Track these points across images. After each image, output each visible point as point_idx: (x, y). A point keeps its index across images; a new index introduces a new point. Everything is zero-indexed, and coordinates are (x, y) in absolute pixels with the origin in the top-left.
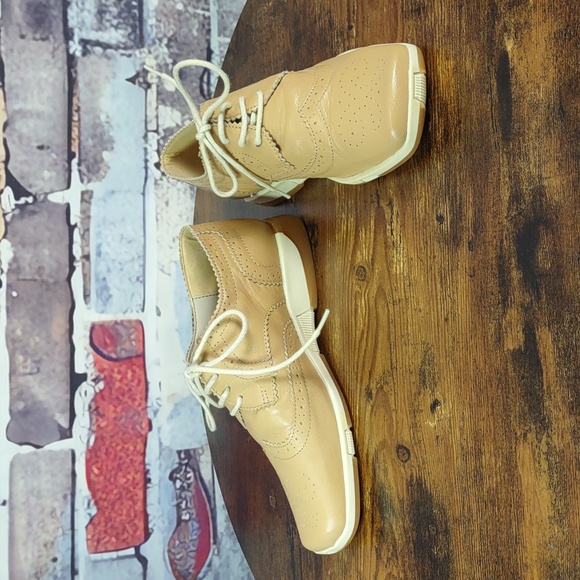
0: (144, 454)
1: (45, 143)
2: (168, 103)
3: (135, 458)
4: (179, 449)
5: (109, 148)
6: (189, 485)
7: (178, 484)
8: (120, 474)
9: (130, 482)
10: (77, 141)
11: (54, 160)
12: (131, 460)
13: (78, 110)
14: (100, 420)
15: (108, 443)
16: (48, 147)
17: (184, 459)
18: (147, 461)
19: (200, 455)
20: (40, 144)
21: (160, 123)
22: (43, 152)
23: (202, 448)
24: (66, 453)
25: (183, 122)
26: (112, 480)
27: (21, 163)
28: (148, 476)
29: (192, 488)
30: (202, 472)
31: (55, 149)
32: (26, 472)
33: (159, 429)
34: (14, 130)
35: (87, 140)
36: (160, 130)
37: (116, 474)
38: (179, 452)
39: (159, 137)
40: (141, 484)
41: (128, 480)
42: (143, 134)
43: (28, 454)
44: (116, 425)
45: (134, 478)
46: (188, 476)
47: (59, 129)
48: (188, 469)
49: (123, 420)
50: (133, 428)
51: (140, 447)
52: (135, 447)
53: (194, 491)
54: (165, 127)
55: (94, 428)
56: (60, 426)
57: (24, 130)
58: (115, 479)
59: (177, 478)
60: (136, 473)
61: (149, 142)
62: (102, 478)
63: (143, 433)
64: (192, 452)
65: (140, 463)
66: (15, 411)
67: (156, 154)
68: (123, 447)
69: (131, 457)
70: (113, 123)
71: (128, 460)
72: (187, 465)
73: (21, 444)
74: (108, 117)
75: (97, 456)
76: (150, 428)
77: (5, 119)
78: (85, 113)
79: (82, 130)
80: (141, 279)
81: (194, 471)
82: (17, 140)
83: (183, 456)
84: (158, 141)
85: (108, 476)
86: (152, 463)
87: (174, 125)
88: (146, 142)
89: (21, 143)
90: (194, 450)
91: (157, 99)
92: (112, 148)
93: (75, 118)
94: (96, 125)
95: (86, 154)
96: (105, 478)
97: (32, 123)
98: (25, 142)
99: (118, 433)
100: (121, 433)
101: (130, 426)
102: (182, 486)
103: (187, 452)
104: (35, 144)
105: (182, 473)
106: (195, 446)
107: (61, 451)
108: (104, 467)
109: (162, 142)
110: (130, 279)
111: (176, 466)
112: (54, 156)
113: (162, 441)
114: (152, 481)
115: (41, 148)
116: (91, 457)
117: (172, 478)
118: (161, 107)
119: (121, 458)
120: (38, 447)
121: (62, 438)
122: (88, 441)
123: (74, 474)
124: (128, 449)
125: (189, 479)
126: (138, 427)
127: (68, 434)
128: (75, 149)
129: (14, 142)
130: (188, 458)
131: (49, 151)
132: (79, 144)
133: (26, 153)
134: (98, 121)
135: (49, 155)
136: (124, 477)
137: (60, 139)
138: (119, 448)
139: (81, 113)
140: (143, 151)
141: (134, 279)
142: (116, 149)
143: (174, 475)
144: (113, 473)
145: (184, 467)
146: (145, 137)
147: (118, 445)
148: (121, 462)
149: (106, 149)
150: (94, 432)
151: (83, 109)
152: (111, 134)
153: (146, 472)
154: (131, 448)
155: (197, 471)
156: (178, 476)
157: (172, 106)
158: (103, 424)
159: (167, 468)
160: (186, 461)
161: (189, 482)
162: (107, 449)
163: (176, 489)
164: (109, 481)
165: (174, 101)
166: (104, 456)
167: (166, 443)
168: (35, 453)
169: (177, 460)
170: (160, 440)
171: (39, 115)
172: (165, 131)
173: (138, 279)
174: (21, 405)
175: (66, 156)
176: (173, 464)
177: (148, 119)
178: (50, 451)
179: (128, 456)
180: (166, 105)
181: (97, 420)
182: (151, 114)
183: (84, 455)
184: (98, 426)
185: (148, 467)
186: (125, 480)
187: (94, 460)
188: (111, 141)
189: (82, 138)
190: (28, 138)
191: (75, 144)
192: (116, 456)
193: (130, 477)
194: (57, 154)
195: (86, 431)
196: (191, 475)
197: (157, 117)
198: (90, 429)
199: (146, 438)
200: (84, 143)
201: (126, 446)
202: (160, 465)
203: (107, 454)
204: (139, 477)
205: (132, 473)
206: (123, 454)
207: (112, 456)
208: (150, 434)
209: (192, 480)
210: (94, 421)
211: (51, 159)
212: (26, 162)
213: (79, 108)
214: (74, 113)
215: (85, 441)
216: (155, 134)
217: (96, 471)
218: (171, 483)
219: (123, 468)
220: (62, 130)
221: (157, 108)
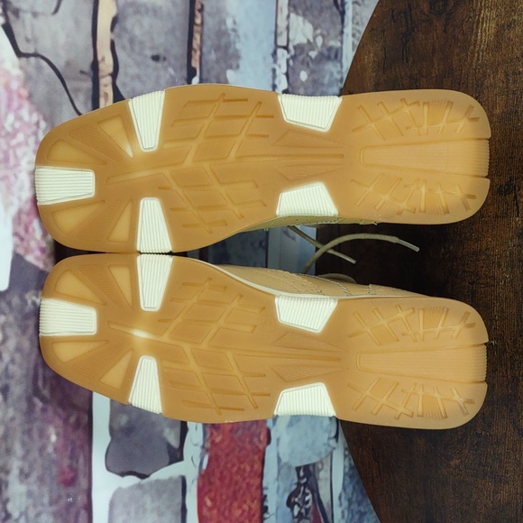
0: (261, 476)
1: (161, 52)
2: (300, 11)
3: (252, 482)
4: (299, 465)
5: (235, 65)
6: (307, 510)
7: (296, 510)
8: (236, 504)
9: (246, 514)
10: (198, 53)
11: (172, 77)
12: (248, 484)
13: (201, 10)
14: (215, 434)
15: (222, 464)
16: (165, 59)
17: (302, 478)
18: (264, 484)
19: (319, 470)
20: (155, 53)
21: (291, 37)
22: (159, 65)
23: (321, 462)
24: (176, 482)
25: (314, 38)
26: (227, 513)
27: (133, 78)
28: (266, 504)
29: (310, 515)
30: (321, 492)
31: (173, 62)
32: (128, 514)
33: (278, 440)
34: (124, 29)
35: (210, 52)
36: (291, 47)
37: (231, 504)
38: (298, 469)
39: (289, 56)
40: (257, 515)
41: (244, 511)
42: (271, 50)
43: (131, 488)
44: (232, 439)
45: (250, 508)
46: (307, 498)
47: (178, 34)
48: (307, 491)
49: (240, 433)
50: (251, 442)
51: (257, 466)
52: (252, 467)
53: (312, 518)
54: (295, 43)
55: (208, 445)
56: (169, 446)
57: (137, 32)
58: (230, 511)
59: (295, 503)
60: (253, 501)
61: (279, 62)
62: (215, 511)
63: (261, 447)
64: (311, 468)
65: (257, 488)
66: (116, 427)
67: (284, 78)
68: (239, 468)
69: (247, 480)
70: (241, 32)
71: (244, 485)
72: (305, 485)
73: (122, 475)
74: (235, 23)
75: (211, 483)
76: (269, 441)
77: (113, 12)
78: (209, 14)
79: (205, 38)
80: (264, 244)
81: (313, 493)
82: (127, 45)
83: (302, 474)
84: (288, 61)
85: (222, 509)
86: (270, 486)
87: (305, 41)
88: (275, 61)
89: (132, 49)
90: (314, 465)
91: (289, 4)
92: (238, 67)
93: (198, 21)
94: (221, 33)
95: (208, 72)
96: (219, 510)
97: (147, 21)
98: (137, 48)
99: (234, 450)
100: (237, 450)
101: (248, 440)
102: (300, 513)
103: (306, 468)
104: (149, 53)
105: (300, 496)
106: (315, 459)
107: (170, 479)
108: (218, 497)
109: (291, 62)
110: (252, 244)
111: (294, 487)
112: (171, 71)
113: (281, 455)
114: (270, 510)
115: (156, 58)
116: (204, 486)
117: (290, 504)
118: (293, 16)
119: (237, 483)
120: (143, 476)
121: (171, 462)
122: (201, 464)
123: (184, 510)
124: (244, 470)
125: (307, 502)
126: (256, 440)
127: (179, 456)
128: (195, 64)
129: (124, 48)
130: (307, 476)
131: (166, 64)
132: (201, 57)
133: (138, 64)
134: (223, 28)
135: (165, 69)
136: (240, 507)
137: (179, 50)
138: (235, 469)
139: (205, 14)
140: (271, 74)
141: (257, 245)
142: (242, 68)
143: (292, 500)
144: (228, 503)
145: (302, 488)
146: (274, 54)
147: (233, 465)
148: (237, 488)
149: (230, 67)
150: (207, 450)
151: (207, 9)
152: (238, 46)
153: (264, 498)
154: (248, 468)
155: (315, 491)
156: (296, 500)
157: (304, 15)
158: (218, 440)
159: (285, 491)
160: (305, 480)
161: (307, 506)
162: (221, 473)
163: (294, 517)
164: (223, 514)
165: (307, 9)
166: (218, 483)
167: (285, 459)
168: (139, 486)
169: (296, 480)
170: (278, 454)
171: (155, 12)
172: (295, 48)
173: (261, 243)
174: (123, 420)
175: (185, 73)
176: (291, 486)
177: (279, 31)
178: (157, 481)
179: (244, 479)
180: (297, 14)
181: (212, 434)
182: (282, 24)
183: (196, 483)
184: (213, 443)
185: (265, 492)
186: (240, 512)
187: (206, 490)
188: (237, 56)
189: (204, 50)
190: (141, 43)
191: (196, 56)
192: (231, 480)
193: (246, 507)
194: (175, 70)
195: (198, 451)
196: (309, 497)
197: (288, 28)
198: (203, 447)
199: (264, 454)
200: (206, 57)
201: (242, 466)
202: (278, 488)
203: (221, 479)
204: (255, 506)
205: (249, 502)
206: (238, 478)
207: (227, 481)
208: (268, 449)
209: (310, 503)
210: (208, 435)
211: (168, 76)
212: (138, 77)
213: (202, 6)
214: (198, 14)
215: (198, 464)
216: (285, 52)
217: (209, 503)
218: (289, 510)
219: (239, 496)
220: (182, 34)
221: (288, 17)
